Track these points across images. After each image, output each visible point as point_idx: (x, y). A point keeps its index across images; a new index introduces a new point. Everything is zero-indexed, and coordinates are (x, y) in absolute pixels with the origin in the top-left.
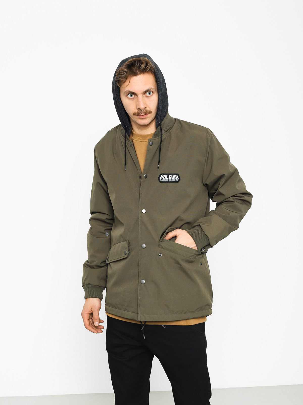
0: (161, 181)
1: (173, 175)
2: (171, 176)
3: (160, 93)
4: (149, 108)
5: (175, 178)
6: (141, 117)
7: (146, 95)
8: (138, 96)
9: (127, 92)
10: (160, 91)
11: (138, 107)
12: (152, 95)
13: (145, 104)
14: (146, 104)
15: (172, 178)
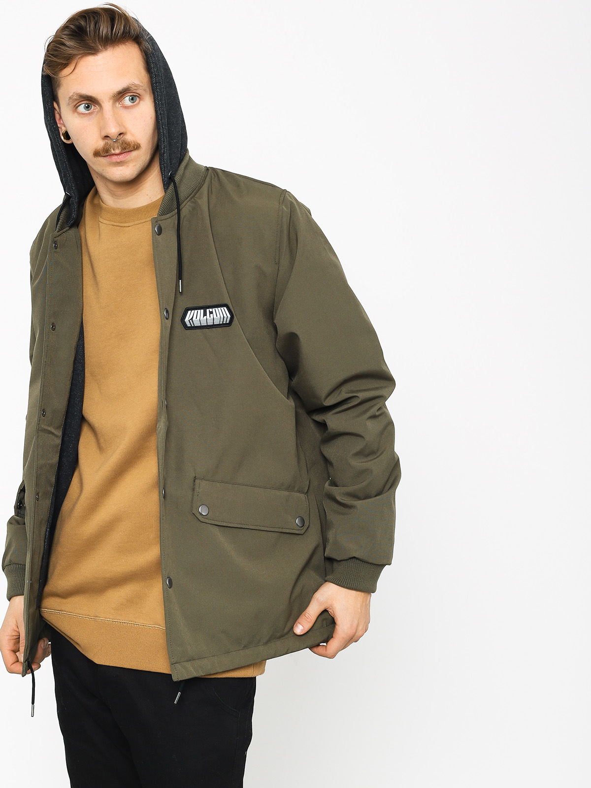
0: (189, 325)
1: (216, 309)
2: (211, 310)
3: (157, 92)
4: (132, 135)
5: (220, 315)
6: (115, 159)
7: (123, 104)
8: (103, 105)
9: (75, 97)
10: (156, 86)
11: (104, 134)
12: (139, 103)
13: (120, 124)
14: (124, 126)
15: (215, 316)
